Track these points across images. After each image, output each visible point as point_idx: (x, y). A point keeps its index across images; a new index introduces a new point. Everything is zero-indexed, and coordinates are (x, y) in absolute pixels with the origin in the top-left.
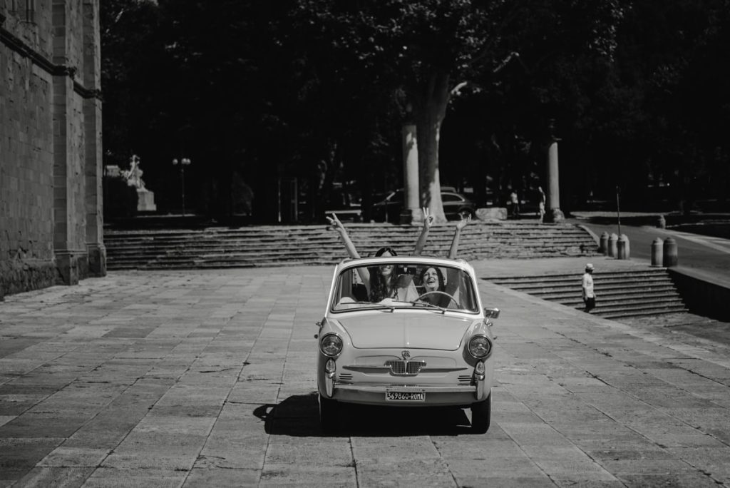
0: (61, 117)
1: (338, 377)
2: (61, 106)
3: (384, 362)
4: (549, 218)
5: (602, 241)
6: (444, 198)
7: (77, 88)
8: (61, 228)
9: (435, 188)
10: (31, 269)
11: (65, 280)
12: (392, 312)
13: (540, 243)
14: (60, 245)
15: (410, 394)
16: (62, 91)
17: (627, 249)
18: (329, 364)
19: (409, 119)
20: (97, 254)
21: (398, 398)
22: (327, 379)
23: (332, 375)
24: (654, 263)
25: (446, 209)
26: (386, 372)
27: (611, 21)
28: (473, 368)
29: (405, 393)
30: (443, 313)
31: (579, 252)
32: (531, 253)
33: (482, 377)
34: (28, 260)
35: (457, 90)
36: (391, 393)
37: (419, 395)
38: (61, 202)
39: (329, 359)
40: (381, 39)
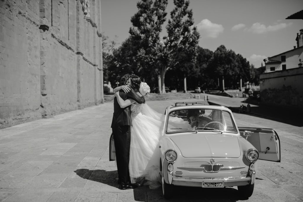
0: (95, 74)
1: (174, 174)
2: (95, 72)
3: (200, 165)
4: (184, 92)
5: (194, 96)
6: (165, 89)
7: (98, 69)
8: (95, 95)
9: (164, 87)
10: (90, 103)
11: (96, 104)
12: (196, 133)
13: (183, 97)
14: (95, 98)
15: (216, 183)
16: (95, 69)
17: (199, 97)
18: (170, 166)
19: (159, 74)
20: (102, 100)
21: (209, 186)
22: (169, 175)
23: (171, 173)
24: (205, 100)
25: (166, 91)
26: (201, 171)
27: (195, 56)
28: (249, 167)
29: (213, 183)
30: (222, 133)
31: (190, 98)
32: (182, 98)
33: (254, 173)
34: (89, 101)
35: (167, 69)
36: (205, 183)
37: (221, 184)
38: (95, 90)
39: (170, 163)
40: (154, 59)
